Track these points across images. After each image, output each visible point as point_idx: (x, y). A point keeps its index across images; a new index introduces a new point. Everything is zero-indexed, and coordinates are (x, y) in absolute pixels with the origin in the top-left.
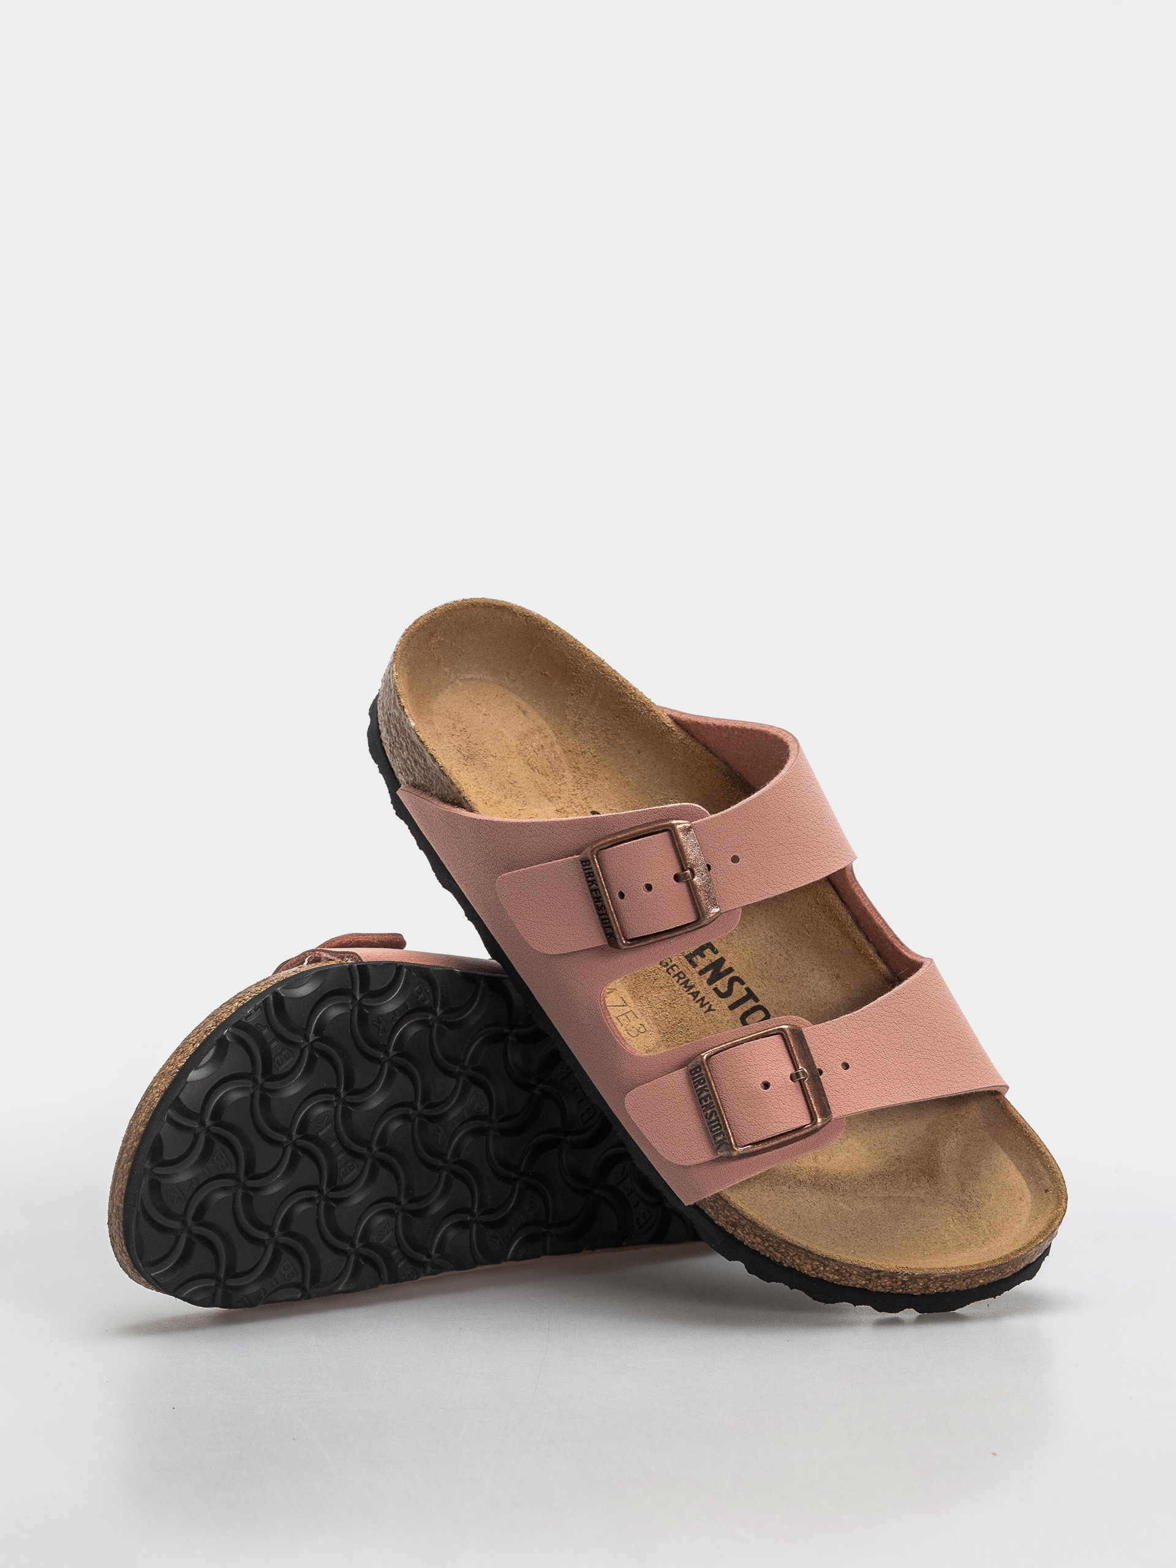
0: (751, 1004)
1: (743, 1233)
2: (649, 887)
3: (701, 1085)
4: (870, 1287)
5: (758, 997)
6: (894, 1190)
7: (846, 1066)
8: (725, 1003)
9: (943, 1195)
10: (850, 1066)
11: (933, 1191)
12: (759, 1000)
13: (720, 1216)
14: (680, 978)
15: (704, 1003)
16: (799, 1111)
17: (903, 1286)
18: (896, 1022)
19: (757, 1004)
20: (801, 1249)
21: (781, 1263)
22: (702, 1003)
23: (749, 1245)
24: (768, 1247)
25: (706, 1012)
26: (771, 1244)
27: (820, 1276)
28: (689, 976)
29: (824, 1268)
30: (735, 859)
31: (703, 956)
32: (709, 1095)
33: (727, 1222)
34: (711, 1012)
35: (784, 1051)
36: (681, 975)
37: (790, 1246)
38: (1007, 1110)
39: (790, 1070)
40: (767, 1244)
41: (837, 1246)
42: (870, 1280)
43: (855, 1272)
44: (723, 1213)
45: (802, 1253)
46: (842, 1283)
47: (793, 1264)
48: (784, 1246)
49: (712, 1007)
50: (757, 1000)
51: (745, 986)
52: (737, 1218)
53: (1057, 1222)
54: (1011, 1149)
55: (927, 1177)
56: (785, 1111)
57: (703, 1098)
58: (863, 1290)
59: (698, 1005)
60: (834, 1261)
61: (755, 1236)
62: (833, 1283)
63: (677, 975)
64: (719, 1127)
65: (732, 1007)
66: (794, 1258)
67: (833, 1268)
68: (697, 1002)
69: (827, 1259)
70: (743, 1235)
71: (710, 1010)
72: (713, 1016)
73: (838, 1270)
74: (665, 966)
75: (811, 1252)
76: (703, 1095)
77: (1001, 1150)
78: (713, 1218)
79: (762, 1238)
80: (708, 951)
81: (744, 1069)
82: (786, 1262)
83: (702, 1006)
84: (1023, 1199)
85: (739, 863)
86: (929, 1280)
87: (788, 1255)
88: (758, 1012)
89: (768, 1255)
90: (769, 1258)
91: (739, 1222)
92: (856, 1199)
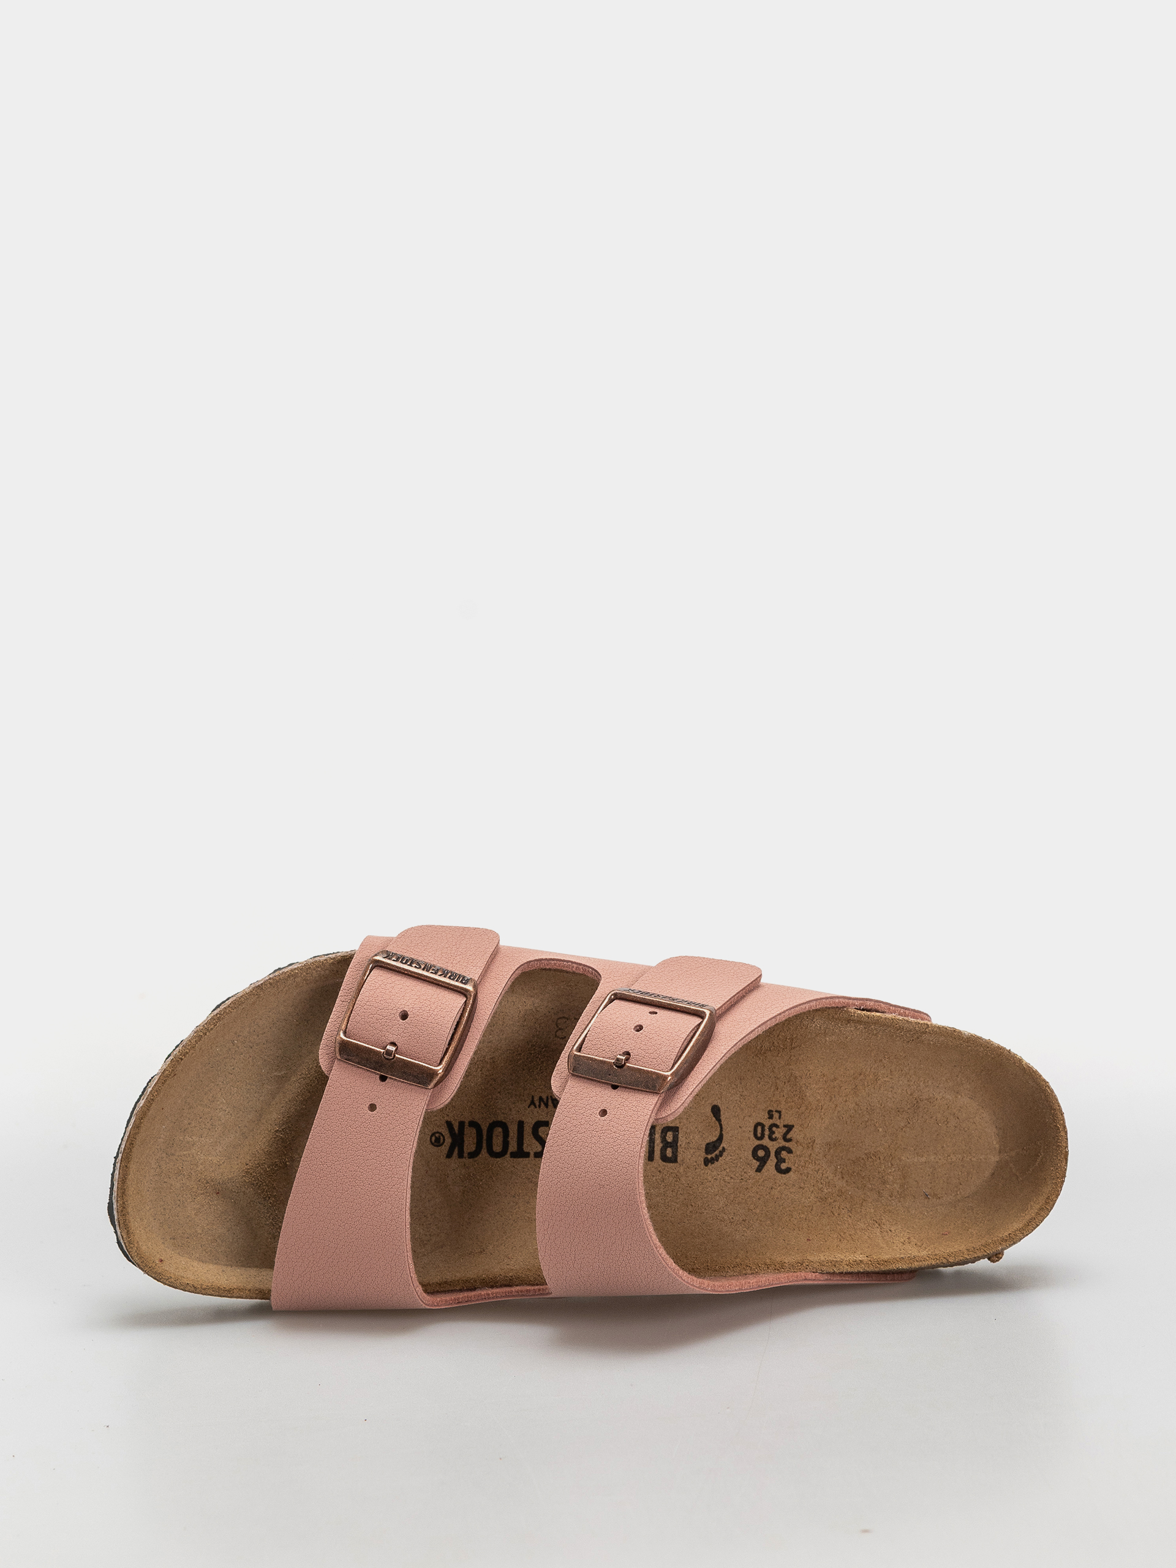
0: (513, 1147)
5: (515, 1159)
8: (529, 1123)
12: (511, 1157)
15: (542, 1103)
19: (509, 1153)
22: (543, 1101)
25: (533, 1097)
34: (529, 1102)
41: (249, 1032)
49: (532, 1107)
50: (513, 1155)
51: (532, 1154)
59: (544, 1097)
65: (521, 1124)
68: (547, 1097)
71: (533, 1103)
72: (525, 1101)
83: (541, 1099)
88: (501, 1147)
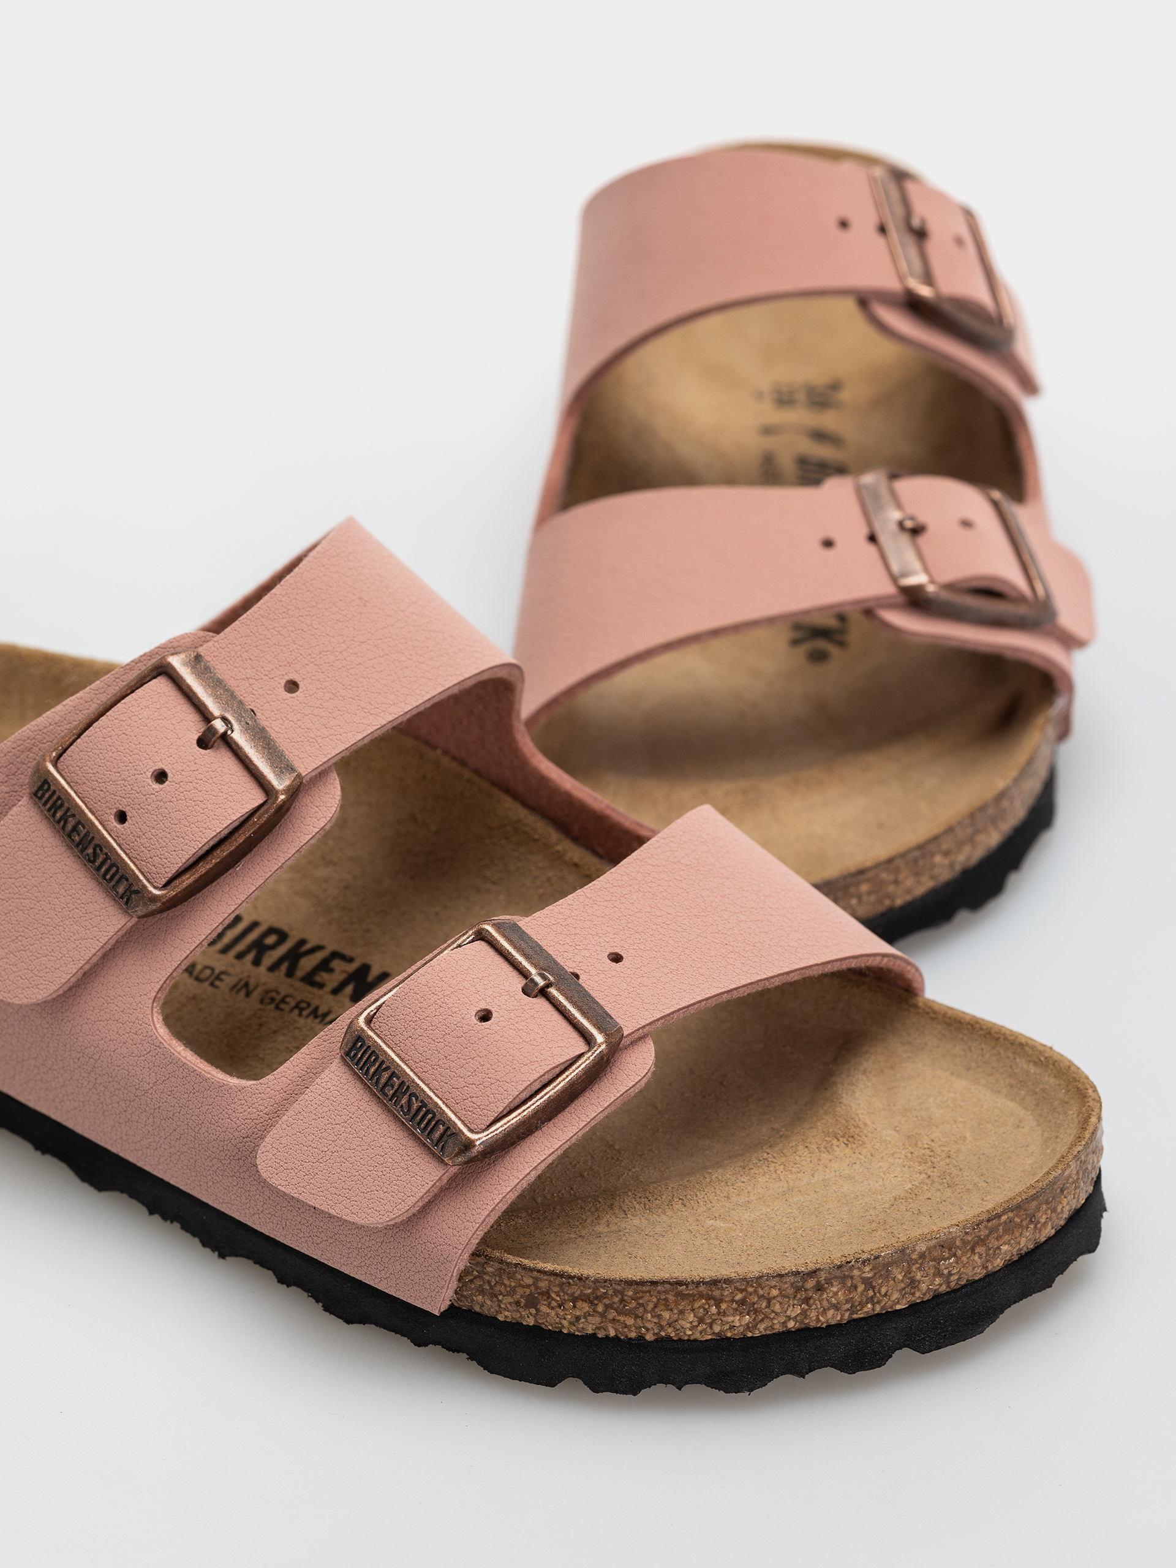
1: (553, 1308)
2: (161, 776)
3: (374, 1065)
4: (813, 1314)
6: (794, 1176)
7: (616, 958)
9: (882, 1158)
10: (624, 955)
11: (862, 1157)
13: (500, 1297)
14: (301, 1010)
16: (560, 1038)
17: (871, 1293)
18: (678, 878)
20: (664, 1282)
21: (641, 1338)
23: (573, 1329)
24: (605, 1312)
26: (607, 1301)
27: (717, 1329)
28: (315, 1002)
29: (718, 1306)
30: (292, 686)
31: (331, 971)
32: (393, 1075)
33: (518, 1303)
35: (499, 960)
36: (303, 1005)
37: (640, 1288)
38: (935, 1012)
39: (519, 982)
40: (600, 1308)
42: (806, 1300)
43: (775, 1292)
44: (502, 1289)
45: (666, 1292)
46: (762, 1329)
47: (662, 1328)
48: (630, 1293)
52: (529, 1281)
53: (1093, 1120)
54: (968, 1069)
55: (841, 1139)
56: (535, 1043)
57: (386, 1084)
58: (806, 1334)
60: (728, 1281)
61: (574, 1300)
62: (745, 1339)
63: (297, 1006)
64: (430, 1116)
66: (658, 1311)
67: (733, 1301)
69: (714, 1282)
70: (553, 1313)
73: (742, 1302)
74: (270, 1003)
75: (680, 1283)
76: (383, 1081)
77: (954, 1079)
78: (492, 1312)
79: (586, 1299)
80: (336, 964)
81: (437, 1007)
82: (647, 1330)
84: (1021, 1125)
85: (300, 690)
86: (911, 1262)
87: (646, 1311)
89: (612, 1333)
90: (616, 1338)
91: (537, 1288)
92: (733, 1209)
